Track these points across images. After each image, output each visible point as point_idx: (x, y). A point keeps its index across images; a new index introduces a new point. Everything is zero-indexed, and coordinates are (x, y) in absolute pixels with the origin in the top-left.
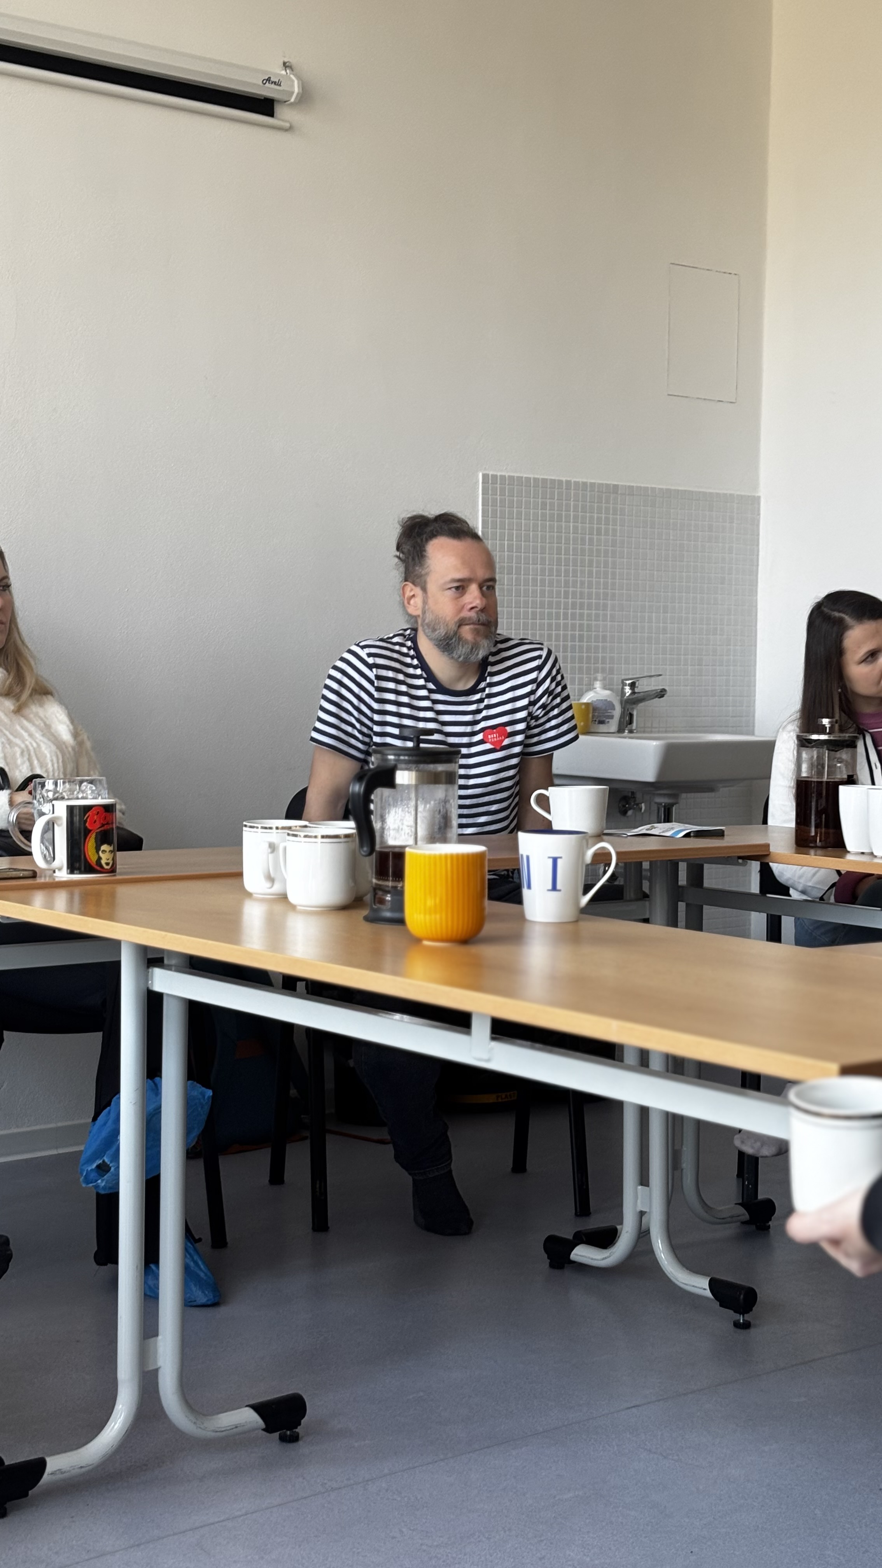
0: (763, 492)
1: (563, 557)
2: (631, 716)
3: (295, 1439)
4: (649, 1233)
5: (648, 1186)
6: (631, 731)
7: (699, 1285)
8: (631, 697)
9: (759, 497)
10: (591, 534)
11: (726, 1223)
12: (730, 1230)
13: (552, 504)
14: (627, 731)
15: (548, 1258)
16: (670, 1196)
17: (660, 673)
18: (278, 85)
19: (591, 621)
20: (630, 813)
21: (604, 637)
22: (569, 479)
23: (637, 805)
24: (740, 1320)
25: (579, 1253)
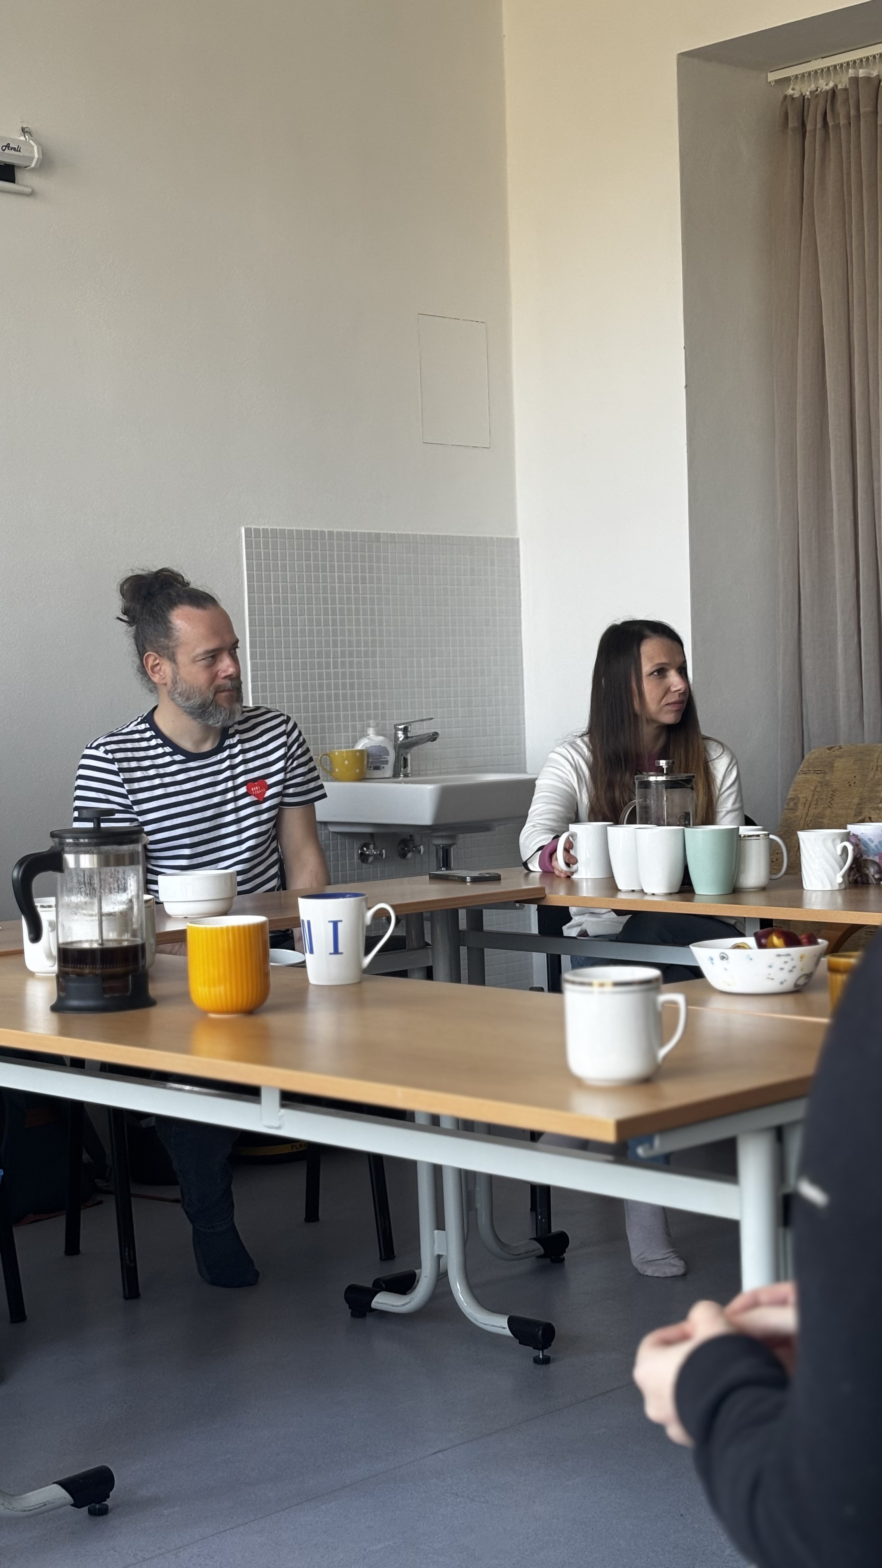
0: (521, 534)
1: (330, 606)
2: (405, 760)
3: (104, 1511)
4: (447, 1274)
5: (444, 1230)
6: (406, 775)
7: (499, 1324)
8: (404, 742)
9: (518, 540)
10: (356, 582)
11: (522, 1259)
12: (527, 1265)
13: (316, 556)
14: (402, 775)
15: (350, 1308)
16: (466, 1238)
17: (432, 717)
18: (17, 151)
19: (361, 668)
20: (409, 855)
21: (375, 684)
22: (331, 530)
23: (416, 847)
24: (539, 1356)
25: (380, 1301)
